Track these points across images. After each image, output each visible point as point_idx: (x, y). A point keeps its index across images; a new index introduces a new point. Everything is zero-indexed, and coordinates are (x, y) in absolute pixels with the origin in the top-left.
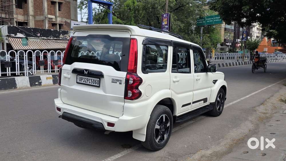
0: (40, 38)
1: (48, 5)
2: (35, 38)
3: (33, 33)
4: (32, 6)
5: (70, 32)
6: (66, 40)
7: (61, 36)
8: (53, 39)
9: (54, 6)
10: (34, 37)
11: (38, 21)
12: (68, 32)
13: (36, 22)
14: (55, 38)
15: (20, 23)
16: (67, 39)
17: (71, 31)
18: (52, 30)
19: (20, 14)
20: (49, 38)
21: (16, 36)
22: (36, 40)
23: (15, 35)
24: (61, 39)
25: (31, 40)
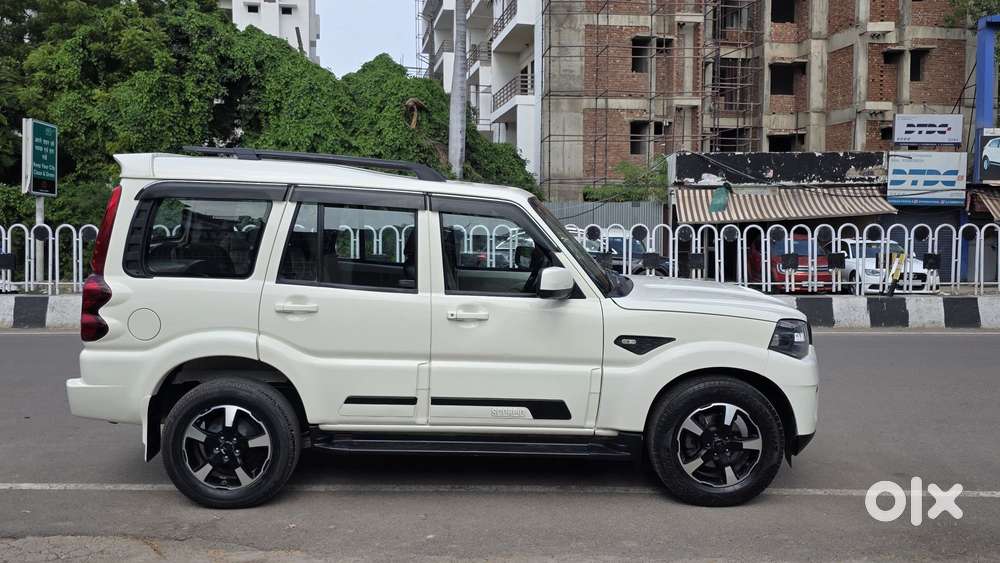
0: (774, 184)
1: (871, 69)
2: (758, 184)
3: (749, 172)
4: (821, 81)
5: (889, 156)
6: (871, 185)
7: (853, 173)
8: (820, 186)
9: (893, 66)
10: (755, 182)
11: (835, 126)
12: (881, 159)
13: (831, 129)
14: (827, 182)
15: (779, 142)
16: (875, 182)
17: (891, 153)
18: (817, 155)
19: (783, 111)
20: (806, 183)
21: (700, 183)
22: (758, 192)
23: (696, 181)
24: (851, 182)
25: (744, 191)
